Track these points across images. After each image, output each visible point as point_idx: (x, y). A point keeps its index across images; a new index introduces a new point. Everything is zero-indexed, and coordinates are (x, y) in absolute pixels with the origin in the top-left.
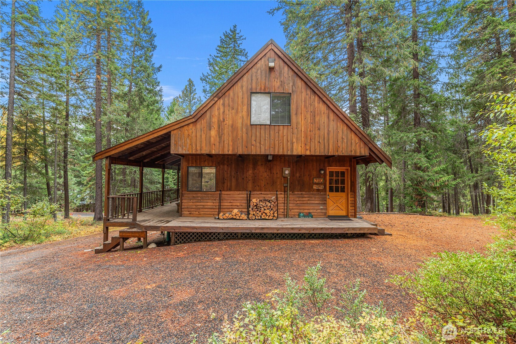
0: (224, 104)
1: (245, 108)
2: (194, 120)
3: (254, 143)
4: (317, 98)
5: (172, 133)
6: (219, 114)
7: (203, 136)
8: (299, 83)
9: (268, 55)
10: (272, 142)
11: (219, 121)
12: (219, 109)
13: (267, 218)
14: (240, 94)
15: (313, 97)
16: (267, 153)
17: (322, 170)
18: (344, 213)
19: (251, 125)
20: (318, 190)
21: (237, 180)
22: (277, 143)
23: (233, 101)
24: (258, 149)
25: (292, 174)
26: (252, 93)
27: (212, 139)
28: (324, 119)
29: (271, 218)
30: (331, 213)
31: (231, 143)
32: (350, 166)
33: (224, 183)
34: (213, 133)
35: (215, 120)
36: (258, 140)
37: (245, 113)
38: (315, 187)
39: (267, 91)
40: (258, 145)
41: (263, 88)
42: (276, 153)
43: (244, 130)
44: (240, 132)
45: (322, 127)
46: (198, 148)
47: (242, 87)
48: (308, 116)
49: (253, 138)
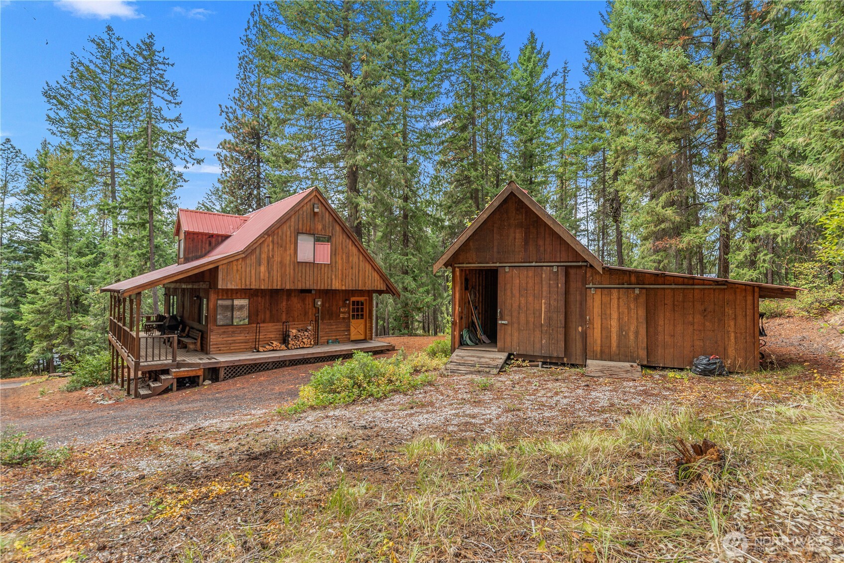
0: (273, 242)
1: (293, 246)
2: (243, 255)
3: (300, 279)
4: (350, 242)
5: (220, 268)
6: (269, 251)
7: (253, 272)
8: (338, 228)
9: (313, 201)
10: (315, 278)
11: (268, 257)
12: (268, 246)
13: (305, 346)
14: (289, 233)
15: (348, 241)
16: (312, 288)
17: (347, 300)
18: (362, 337)
19: (299, 263)
20: (344, 318)
21: (271, 312)
22: (319, 279)
23: (282, 239)
24: (304, 285)
25: (323, 305)
26: (298, 233)
27: (262, 274)
28: (355, 259)
29: (308, 346)
30: (353, 338)
31: (279, 279)
32: (369, 297)
33: (257, 315)
34: (263, 269)
35: (264, 256)
36: (304, 277)
37: (292, 251)
38: (341, 316)
39: (312, 232)
40: (304, 280)
41: (308, 229)
42: (319, 288)
43: (292, 267)
44: (288, 269)
45: (354, 267)
46: (248, 283)
47: (290, 227)
48: (344, 257)
49: (300, 274)
